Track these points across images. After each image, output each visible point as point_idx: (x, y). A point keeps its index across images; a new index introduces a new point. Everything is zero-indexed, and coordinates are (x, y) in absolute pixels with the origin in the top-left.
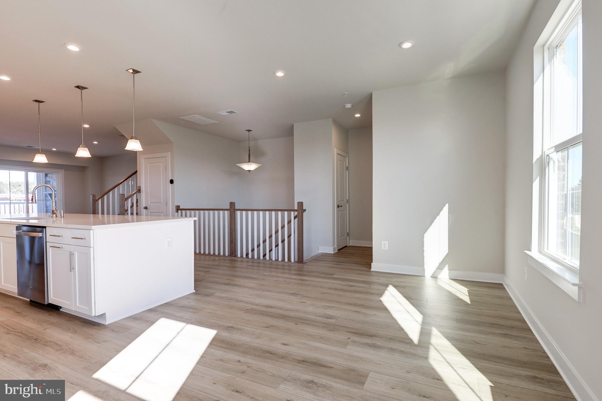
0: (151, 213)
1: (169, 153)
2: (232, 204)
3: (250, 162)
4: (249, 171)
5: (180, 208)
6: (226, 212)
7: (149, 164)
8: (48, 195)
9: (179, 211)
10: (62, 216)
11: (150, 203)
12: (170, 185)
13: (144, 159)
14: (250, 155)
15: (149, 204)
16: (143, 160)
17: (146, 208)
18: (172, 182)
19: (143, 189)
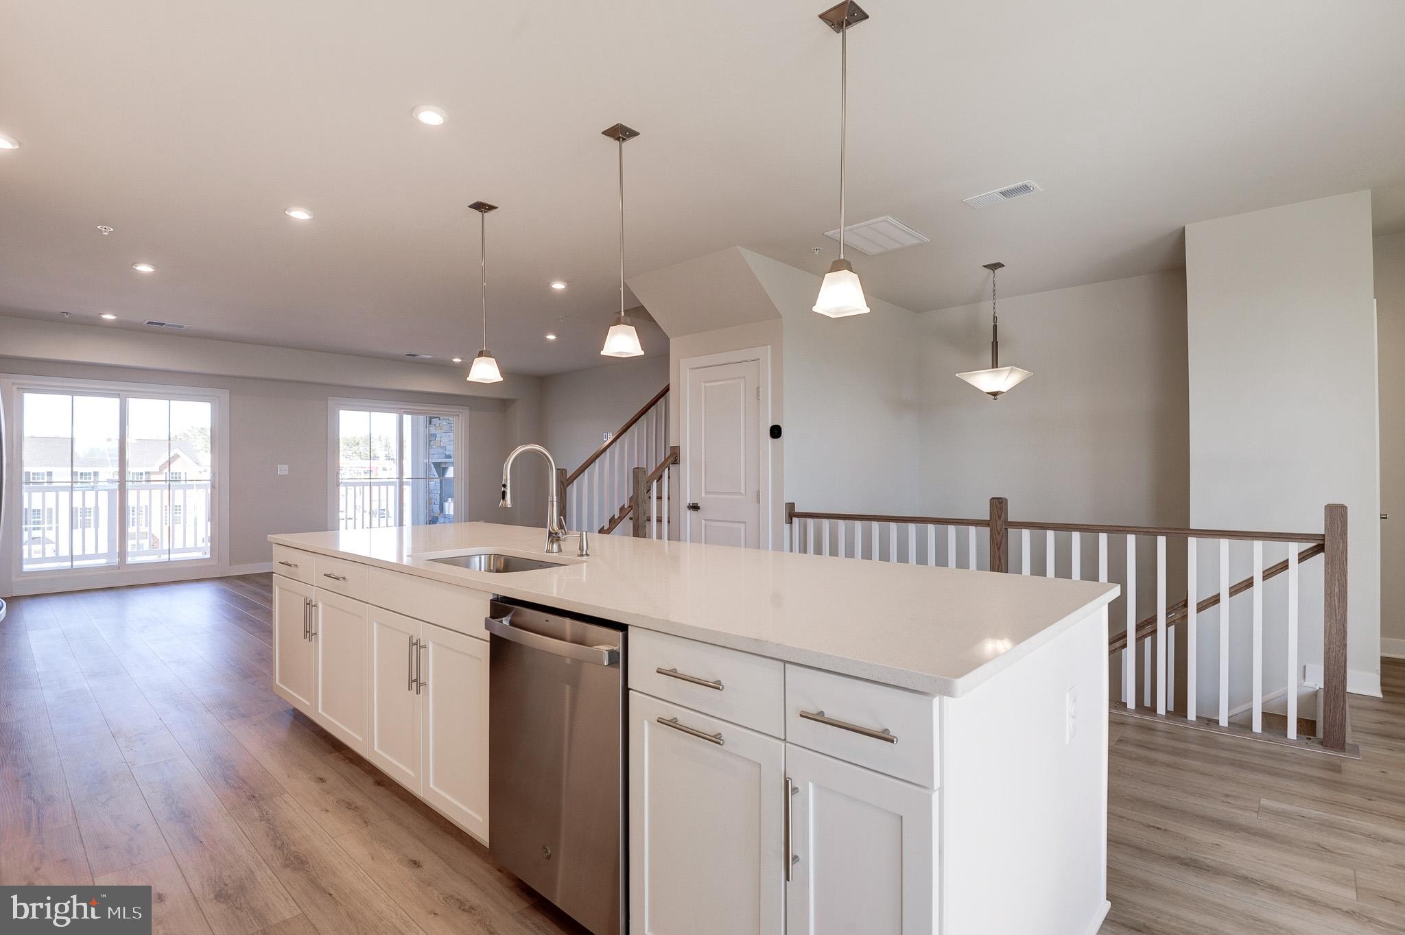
0: (707, 522)
1: (769, 347)
2: (998, 505)
3: (997, 367)
4: (995, 394)
5: (796, 511)
6: (972, 530)
7: (704, 382)
8: (432, 466)
9: (796, 520)
10: (584, 553)
11: (706, 493)
12: (770, 440)
13: (692, 369)
14: (997, 342)
15: (703, 495)
16: (688, 373)
17: (695, 507)
18: (776, 432)
19: (686, 455)
